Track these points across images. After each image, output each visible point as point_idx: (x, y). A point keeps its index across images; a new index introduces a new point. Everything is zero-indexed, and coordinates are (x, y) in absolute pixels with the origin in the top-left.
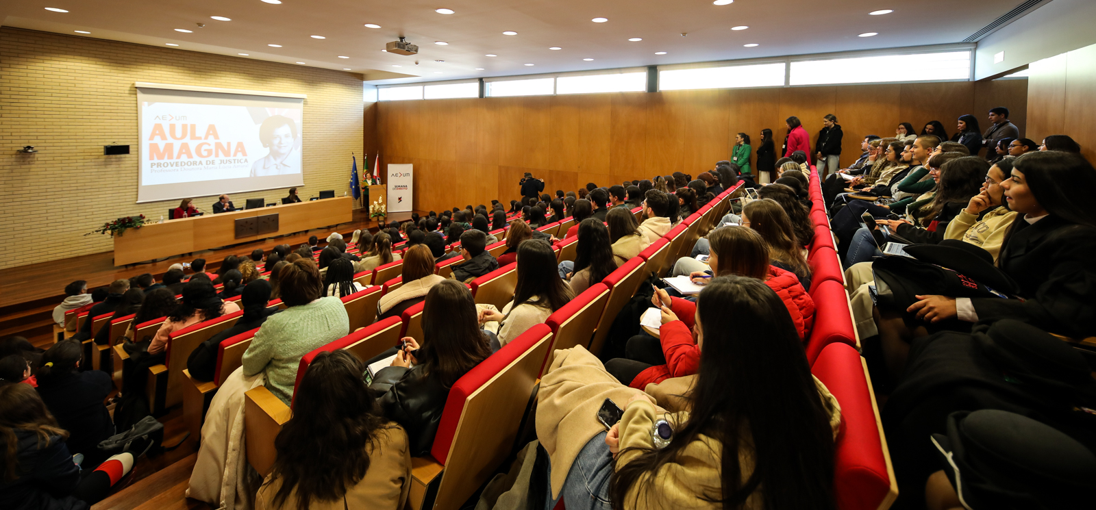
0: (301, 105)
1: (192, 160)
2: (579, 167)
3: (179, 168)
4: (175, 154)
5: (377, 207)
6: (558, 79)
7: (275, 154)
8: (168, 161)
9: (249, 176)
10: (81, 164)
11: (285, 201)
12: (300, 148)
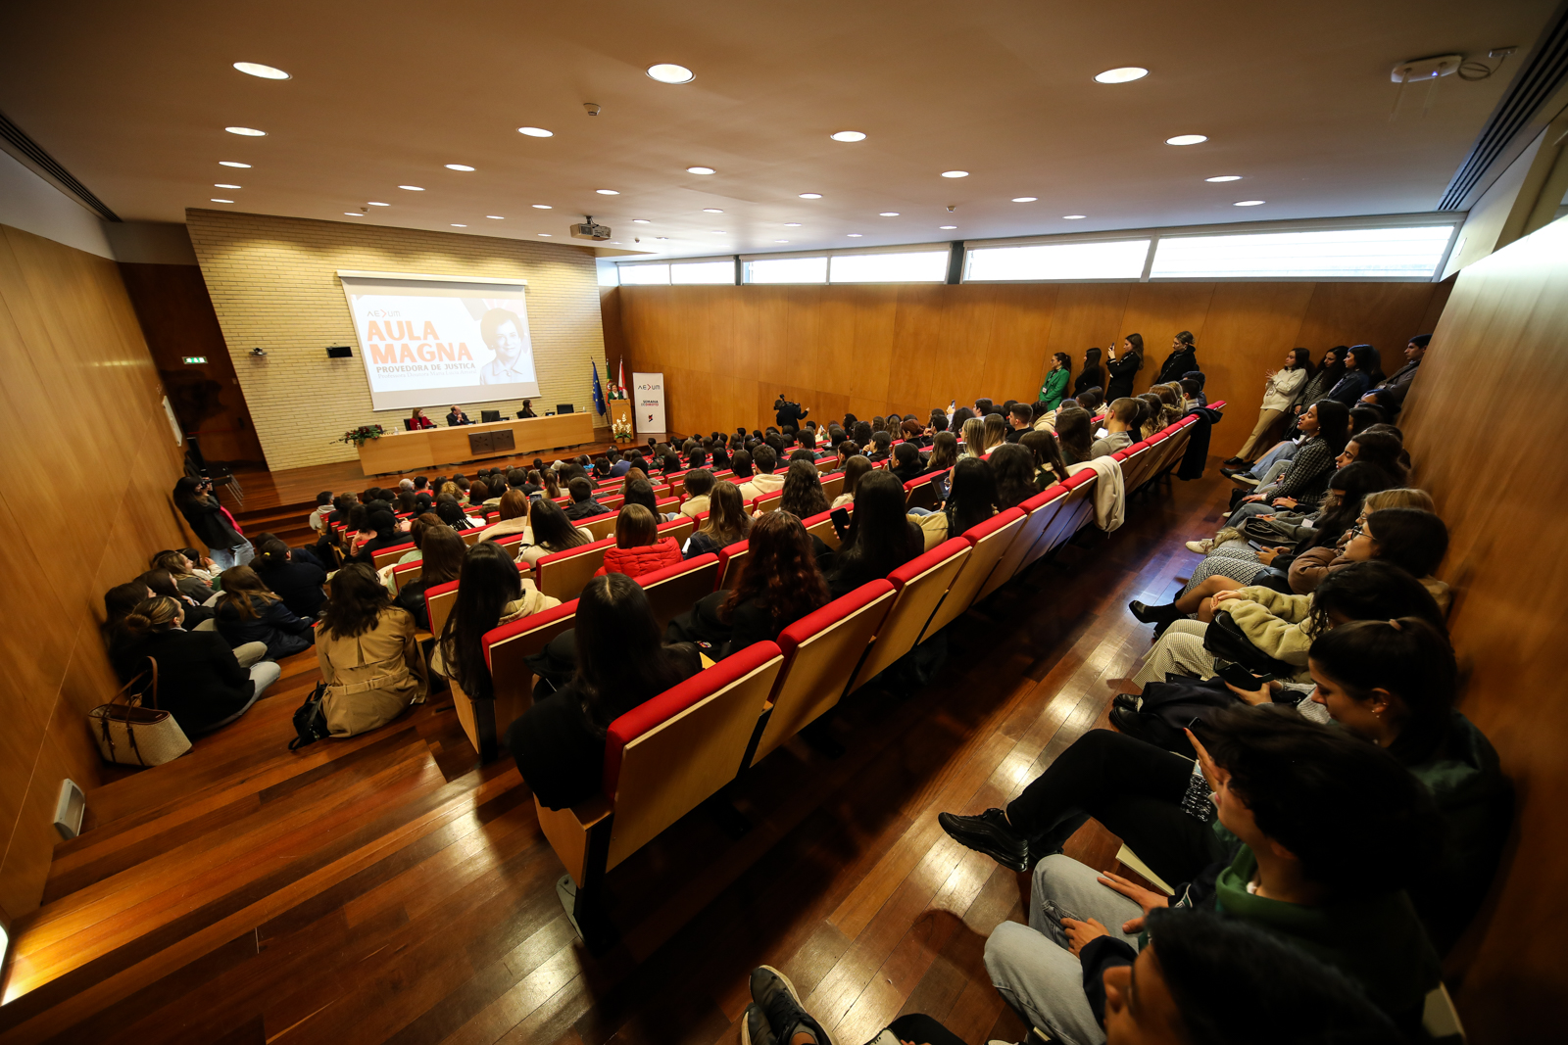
0: (522, 294)
1: (416, 364)
2: (851, 390)
3: (405, 373)
4: (398, 357)
5: (621, 426)
6: (833, 259)
7: (503, 358)
8: (393, 365)
9: (479, 384)
10: (311, 368)
11: (521, 415)
12: (529, 351)
